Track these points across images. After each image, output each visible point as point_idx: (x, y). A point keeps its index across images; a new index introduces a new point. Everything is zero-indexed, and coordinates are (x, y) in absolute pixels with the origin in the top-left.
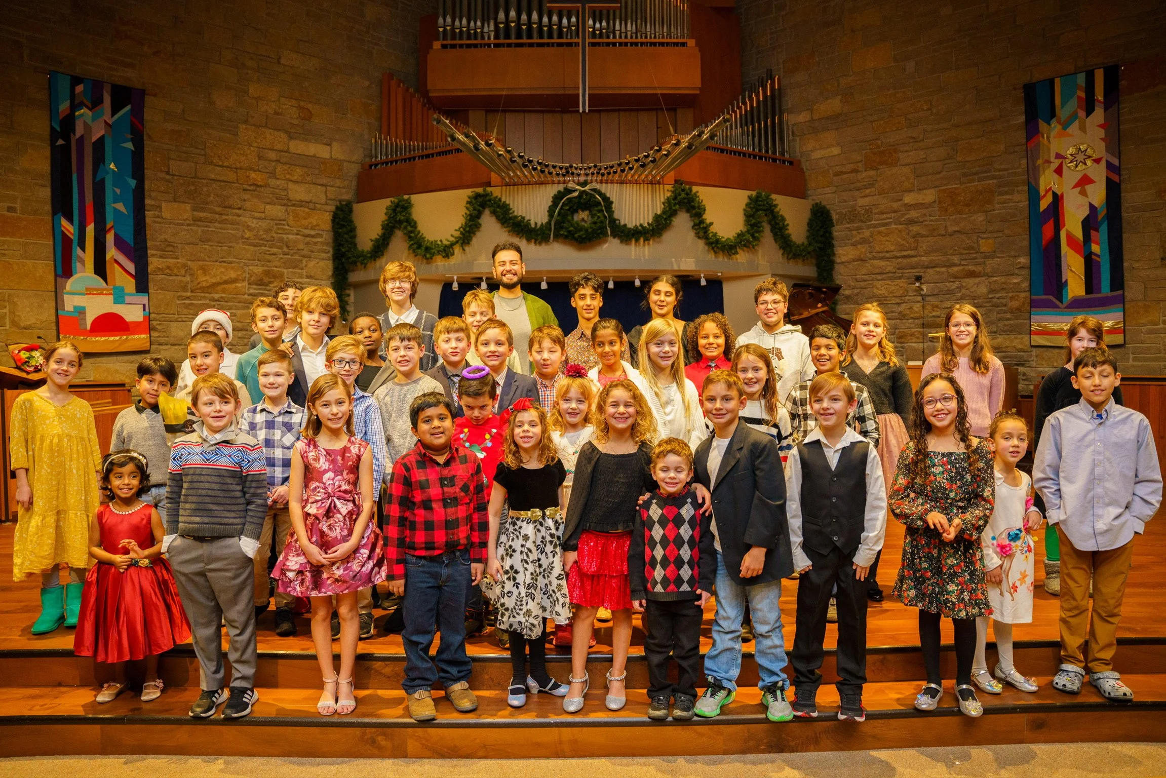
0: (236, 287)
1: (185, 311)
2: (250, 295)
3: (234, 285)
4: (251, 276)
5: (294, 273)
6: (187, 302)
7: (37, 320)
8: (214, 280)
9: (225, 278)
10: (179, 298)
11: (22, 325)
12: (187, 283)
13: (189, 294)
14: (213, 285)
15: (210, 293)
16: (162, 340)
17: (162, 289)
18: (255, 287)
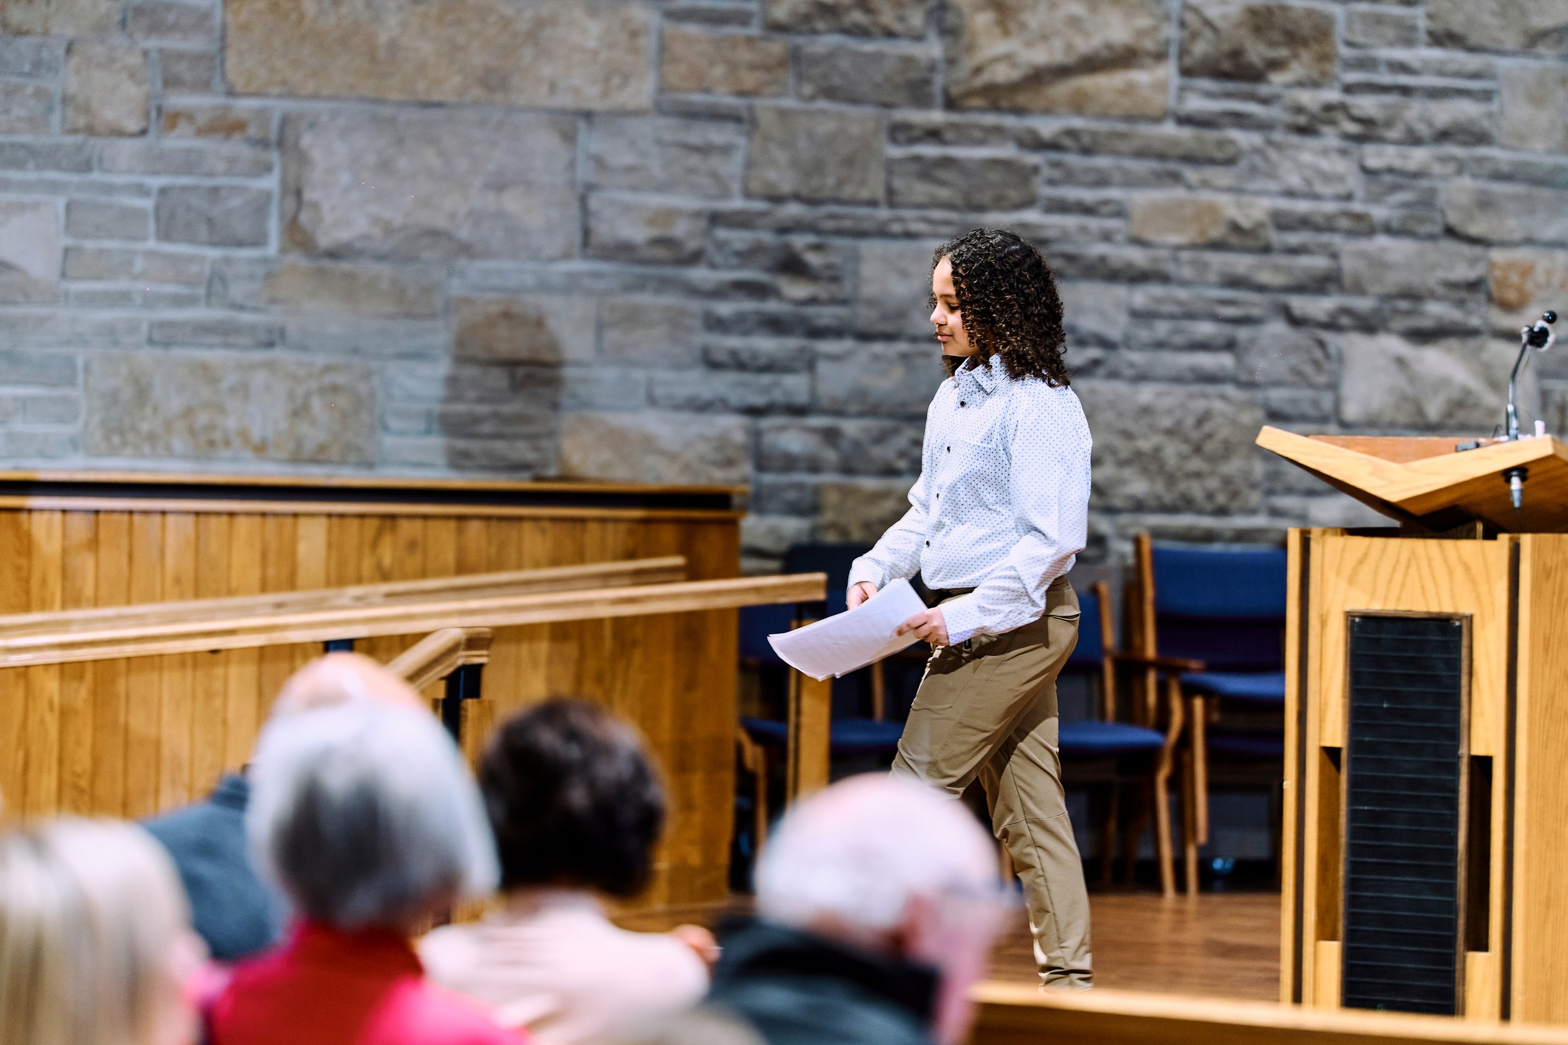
0: (1129, 89)
1: (921, 190)
2: (1186, 120)
3: (1115, 80)
4: (1195, 36)
5: (1379, 20)
6: (930, 151)
7: (375, 220)
8: (1040, 56)
9: (1085, 45)
10: (899, 132)
11: (324, 241)
12: (932, 68)
13: (937, 116)
14: (1039, 78)
15: (1019, 111)
16: (826, 315)
17: (830, 93)
18: (1206, 84)
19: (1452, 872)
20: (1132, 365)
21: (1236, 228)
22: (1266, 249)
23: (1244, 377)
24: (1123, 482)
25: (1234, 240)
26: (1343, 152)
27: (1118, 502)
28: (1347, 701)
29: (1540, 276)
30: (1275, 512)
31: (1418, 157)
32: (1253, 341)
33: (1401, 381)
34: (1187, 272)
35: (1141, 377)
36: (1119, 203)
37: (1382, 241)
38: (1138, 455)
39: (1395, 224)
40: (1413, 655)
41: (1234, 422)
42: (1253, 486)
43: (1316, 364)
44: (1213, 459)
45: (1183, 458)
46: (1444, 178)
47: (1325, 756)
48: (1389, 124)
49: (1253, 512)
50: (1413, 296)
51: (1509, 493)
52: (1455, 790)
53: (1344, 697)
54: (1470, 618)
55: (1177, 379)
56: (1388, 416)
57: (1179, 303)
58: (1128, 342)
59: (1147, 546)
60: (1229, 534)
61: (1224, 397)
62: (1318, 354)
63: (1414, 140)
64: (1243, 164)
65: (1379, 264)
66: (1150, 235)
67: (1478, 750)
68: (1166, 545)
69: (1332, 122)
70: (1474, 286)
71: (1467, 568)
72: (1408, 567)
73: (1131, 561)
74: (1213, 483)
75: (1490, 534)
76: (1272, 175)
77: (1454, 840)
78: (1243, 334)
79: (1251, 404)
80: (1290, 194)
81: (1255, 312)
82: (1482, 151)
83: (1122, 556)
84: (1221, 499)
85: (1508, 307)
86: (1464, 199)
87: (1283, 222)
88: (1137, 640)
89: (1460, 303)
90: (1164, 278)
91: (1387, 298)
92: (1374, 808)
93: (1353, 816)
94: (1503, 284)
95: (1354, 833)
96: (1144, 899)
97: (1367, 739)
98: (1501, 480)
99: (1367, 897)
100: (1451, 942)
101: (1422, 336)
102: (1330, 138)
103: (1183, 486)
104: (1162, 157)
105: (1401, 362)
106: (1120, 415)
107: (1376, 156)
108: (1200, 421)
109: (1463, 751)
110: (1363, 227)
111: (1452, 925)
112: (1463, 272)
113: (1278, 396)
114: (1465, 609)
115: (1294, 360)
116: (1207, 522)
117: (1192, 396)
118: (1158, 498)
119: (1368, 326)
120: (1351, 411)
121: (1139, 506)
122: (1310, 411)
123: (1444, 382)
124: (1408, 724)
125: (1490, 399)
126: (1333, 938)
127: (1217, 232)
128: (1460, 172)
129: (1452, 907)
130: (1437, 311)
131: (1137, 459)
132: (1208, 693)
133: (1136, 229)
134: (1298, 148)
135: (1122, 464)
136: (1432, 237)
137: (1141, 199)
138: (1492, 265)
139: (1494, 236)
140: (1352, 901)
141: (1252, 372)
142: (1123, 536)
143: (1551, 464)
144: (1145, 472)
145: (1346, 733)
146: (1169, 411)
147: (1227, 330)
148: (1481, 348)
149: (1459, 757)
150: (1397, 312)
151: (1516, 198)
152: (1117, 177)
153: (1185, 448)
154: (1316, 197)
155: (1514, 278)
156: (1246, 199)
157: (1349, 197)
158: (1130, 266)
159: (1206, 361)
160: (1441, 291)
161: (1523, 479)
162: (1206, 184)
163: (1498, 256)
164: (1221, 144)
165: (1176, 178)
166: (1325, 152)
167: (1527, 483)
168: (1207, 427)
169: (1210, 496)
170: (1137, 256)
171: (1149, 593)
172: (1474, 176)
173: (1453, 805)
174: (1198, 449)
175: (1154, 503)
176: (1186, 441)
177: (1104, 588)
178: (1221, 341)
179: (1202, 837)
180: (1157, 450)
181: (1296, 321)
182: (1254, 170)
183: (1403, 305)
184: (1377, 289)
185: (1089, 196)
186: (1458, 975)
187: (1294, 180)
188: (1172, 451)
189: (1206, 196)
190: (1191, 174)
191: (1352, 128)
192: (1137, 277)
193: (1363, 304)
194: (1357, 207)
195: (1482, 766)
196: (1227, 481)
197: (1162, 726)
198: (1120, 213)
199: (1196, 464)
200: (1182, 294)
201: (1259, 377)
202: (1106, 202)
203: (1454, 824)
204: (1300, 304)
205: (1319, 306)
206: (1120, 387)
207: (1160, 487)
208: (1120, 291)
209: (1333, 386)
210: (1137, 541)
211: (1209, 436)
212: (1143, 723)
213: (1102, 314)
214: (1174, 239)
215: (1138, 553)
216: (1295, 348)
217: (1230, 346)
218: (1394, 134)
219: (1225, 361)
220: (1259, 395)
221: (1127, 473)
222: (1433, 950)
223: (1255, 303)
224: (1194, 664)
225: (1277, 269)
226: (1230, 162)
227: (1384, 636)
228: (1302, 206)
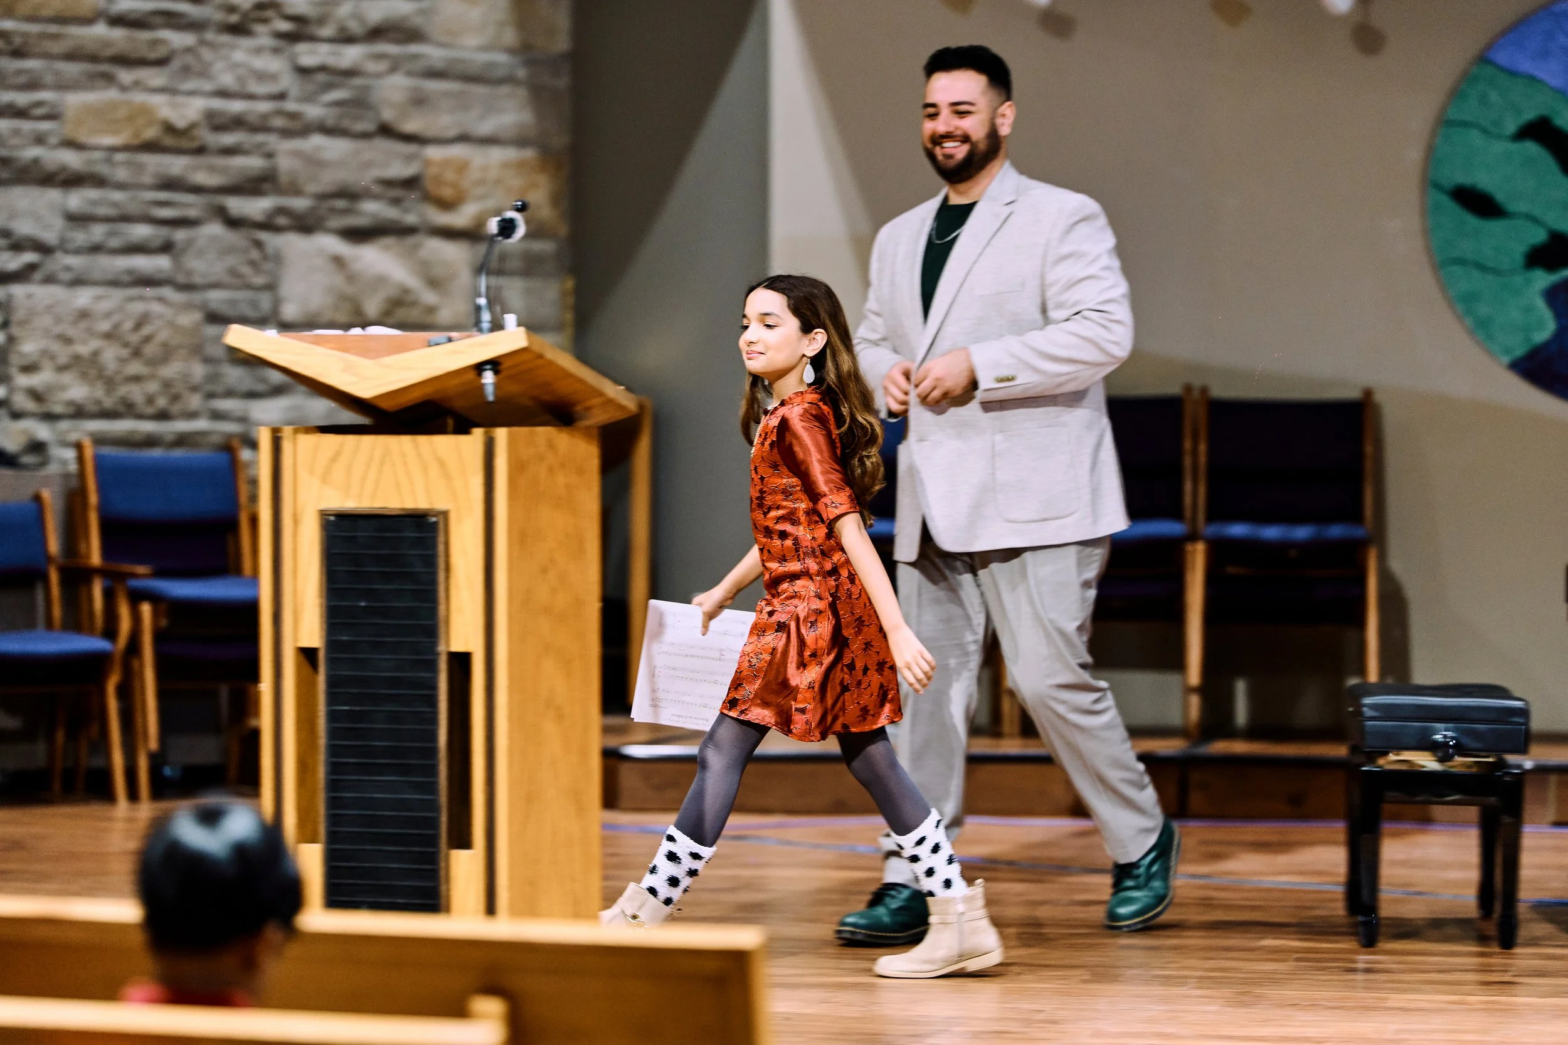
2: (117, 20)
19: (433, 770)
20: (68, 269)
21: (169, 128)
22: (201, 150)
23: (181, 279)
24: (63, 388)
25: (169, 141)
26: (276, 51)
27: (58, 409)
28: (324, 600)
29: (474, 174)
30: (217, 416)
31: (351, 55)
32: (190, 243)
33: (338, 280)
34: (122, 174)
35: (78, 282)
36: (53, 105)
37: (317, 141)
38: (77, 358)
39: (330, 122)
40: (389, 552)
41: (172, 325)
42: (194, 389)
43: (253, 264)
44: (153, 363)
45: (123, 361)
46: (378, 75)
47: (302, 657)
48: (322, 21)
49: (192, 415)
50: (349, 195)
51: (482, 387)
52: (434, 687)
53: (321, 597)
54: (445, 514)
55: (114, 283)
56: (327, 316)
57: (115, 204)
58: (63, 247)
59: (89, 452)
60: (170, 438)
61: (161, 300)
62: (255, 254)
63: (346, 38)
64: (176, 64)
65: (314, 162)
66: (83, 138)
67: (457, 647)
68: (107, 451)
69: (265, 21)
70: (411, 183)
71: (441, 463)
72: (382, 464)
73: (73, 467)
74: (152, 387)
75: (463, 428)
76: (204, 73)
77: (433, 736)
78: (180, 235)
79: (188, 307)
80: (223, 94)
81: (192, 213)
82: (414, 48)
83: (64, 462)
84: (162, 402)
85: (447, 205)
86: (398, 97)
87: (219, 123)
88: (83, 547)
89: (396, 202)
90: (98, 181)
91: (323, 197)
92: (353, 708)
93: (332, 716)
94: (439, 180)
95: (333, 733)
96: (96, 809)
97: (345, 638)
98: (472, 375)
99: (349, 798)
100: (433, 841)
101: (358, 235)
102: (263, 37)
103: (123, 390)
104: (94, 58)
105: (338, 261)
106: (58, 320)
107: (309, 55)
108: (138, 326)
109: (442, 648)
110: (300, 128)
111: (434, 823)
112: (399, 170)
113: (216, 298)
114: (440, 505)
115: (231, 261)
116: (148, 427)
117: (131, 299)
118: (98, 402)
119: (305, 225)
120: (290, 311)
121: (79, 412)
122: (250, 313)
123: (381, 280)
124: (389, 622)
125: (429, 297)
126: (313, 840)
127: (151, 133)
128: (393, 69)
129: (433, 806)
130: (373, 209)
131: (76, 364)
132: (154, 598)
133: (68, 130)
134: (233, 47)
135: (62, 369)
136: (365, 136)
137: (74, 100)
138: (427, 163)
139: (430, 133)
140: (333, 803)
141: (189, 273)
142: (65, 444)
143: (525, 357)
144: (84, 376)
145: (324, 633)
146: (108, 315)
147: (163, 232)
148: (417, 247)
149: (437, 654)
150: (333, 211)
151: (447, 94)
152: (48, 79)
153: (125, 353)
154: (251, 97)
155: (450, 175)
156: (180, 99)
157: (281, 96)
158: (63, 169)
159: (143, 263)
160: (376, 189)
161: (496, 372)
162: (137, 84)
163: (434, 153)
164: (155, 43)
165: (109, 79)
166: (258, 51)
167: (501, 376)
168: (146, 330)
169: (150, 400)
170: (71, 159)
171: (93, 498)
172: (410, 74)
173: (432, 701)
174: (137, 353)
175: (93, 408)
176: (126, 345)
177: (46, 494)
178: (157, 243)
179: (153, 744)
180: (96, 354)
181: (234, 223)
182: (186, 70)
183: (340, 204)
184: (312, 188)
185: (22, 99)
186: (442, 873)
187: (227, 80)
188: (111, 355)
189: (139, 98)
190: (126, 76)
191: (284, 26)
192: (72, 180)
193: (300, 204)
194: (290, 106)
195: (463, 662)
196: (167, 384)
197: (110, 632)
198: (53, 116)
199: (135, 368)
200: (118, 196)
201: (197, 280)
202: (39, 104)
203: (434, 721)
204: (237, 205)
205: (256, 207)
206: (55, 292)
207: (99, 392)
208: (53, 195)
209: (271, 287)
210: (79, 447)
211: (148, 339)
212: (91, 631)
213: (37, 218)
214: (109, 140)
215: (81, 459)
216: (230, 250)
217: (166, 248)
218: (327, 31)
219: (161, 263)
220: (197, 297)
221: (67, 378)
222: (417, 849)
223: (191, 205)
224: (141, 569)
225: (212, 169)
226: (161, 62)
227: (359, 534)
228: (236, 106)
